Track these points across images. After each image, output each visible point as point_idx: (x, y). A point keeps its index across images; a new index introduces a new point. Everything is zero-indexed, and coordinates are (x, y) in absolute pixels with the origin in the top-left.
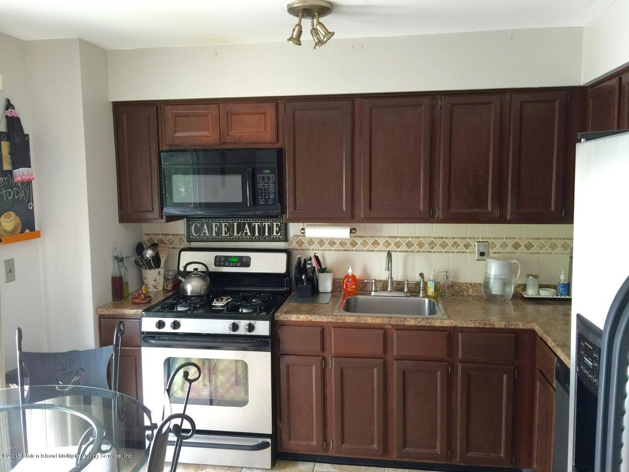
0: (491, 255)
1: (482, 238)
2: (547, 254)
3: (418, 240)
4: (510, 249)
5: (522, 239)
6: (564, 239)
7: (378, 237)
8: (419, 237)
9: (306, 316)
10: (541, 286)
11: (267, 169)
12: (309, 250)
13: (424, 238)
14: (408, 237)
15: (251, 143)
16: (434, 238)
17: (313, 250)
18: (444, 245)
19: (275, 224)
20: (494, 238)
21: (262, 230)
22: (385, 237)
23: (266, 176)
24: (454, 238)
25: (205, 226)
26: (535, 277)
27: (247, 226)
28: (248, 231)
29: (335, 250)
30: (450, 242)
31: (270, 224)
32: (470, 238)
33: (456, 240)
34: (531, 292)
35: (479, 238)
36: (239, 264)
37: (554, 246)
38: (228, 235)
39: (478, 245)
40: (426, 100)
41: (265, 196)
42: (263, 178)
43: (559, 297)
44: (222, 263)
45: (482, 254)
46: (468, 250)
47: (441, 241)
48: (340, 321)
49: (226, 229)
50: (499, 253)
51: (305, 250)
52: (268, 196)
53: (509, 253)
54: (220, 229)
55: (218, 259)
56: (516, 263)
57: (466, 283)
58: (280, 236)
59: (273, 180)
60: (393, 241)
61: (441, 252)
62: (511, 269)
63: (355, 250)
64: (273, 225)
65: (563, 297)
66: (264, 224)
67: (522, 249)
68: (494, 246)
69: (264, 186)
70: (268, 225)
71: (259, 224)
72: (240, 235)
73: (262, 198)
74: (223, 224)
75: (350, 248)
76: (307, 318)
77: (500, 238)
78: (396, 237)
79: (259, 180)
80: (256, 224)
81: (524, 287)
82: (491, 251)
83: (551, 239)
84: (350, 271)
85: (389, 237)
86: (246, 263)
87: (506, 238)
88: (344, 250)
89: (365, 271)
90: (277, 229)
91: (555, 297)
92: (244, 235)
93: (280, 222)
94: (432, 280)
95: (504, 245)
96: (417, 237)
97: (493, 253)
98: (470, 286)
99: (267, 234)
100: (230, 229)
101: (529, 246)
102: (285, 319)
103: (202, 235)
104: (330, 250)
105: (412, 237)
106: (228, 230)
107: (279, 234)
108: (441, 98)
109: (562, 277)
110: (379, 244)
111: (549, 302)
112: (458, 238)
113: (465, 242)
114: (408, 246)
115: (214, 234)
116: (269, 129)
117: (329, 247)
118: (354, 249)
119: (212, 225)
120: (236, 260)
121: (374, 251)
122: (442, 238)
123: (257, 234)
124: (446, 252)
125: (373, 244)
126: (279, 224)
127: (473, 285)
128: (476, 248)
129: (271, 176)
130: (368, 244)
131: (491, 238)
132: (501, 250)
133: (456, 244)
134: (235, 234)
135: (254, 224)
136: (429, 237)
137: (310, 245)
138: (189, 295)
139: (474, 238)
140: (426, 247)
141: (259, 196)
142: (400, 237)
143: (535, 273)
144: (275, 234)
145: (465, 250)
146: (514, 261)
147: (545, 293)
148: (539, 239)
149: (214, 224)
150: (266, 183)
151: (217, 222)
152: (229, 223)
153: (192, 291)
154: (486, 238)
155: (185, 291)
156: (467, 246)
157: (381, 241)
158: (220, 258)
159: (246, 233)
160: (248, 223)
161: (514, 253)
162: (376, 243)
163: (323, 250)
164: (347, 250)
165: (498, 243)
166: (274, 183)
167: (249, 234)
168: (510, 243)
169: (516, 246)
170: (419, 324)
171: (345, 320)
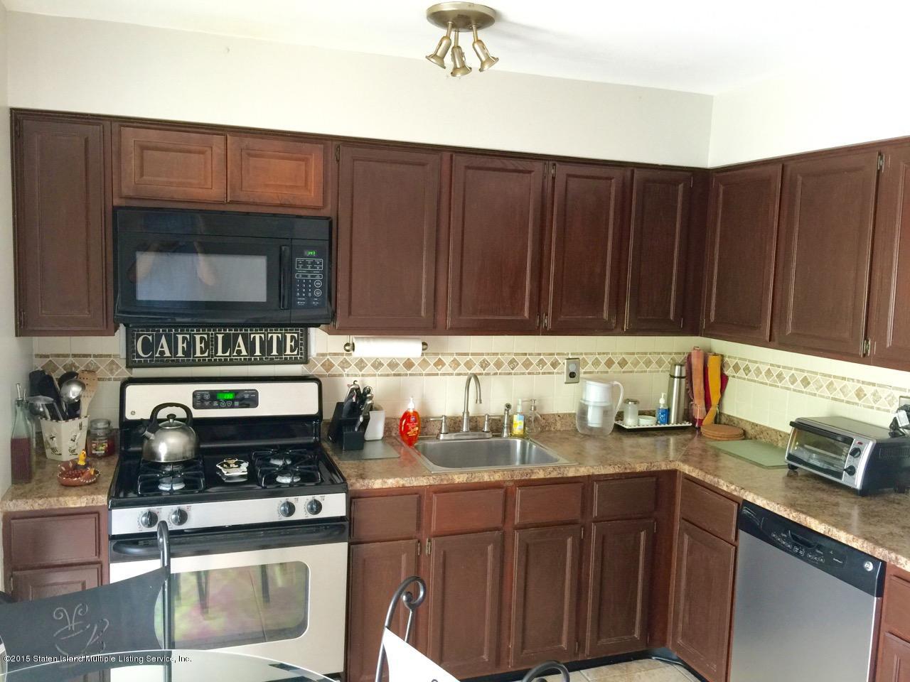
0: (582, 375)
1: (572, 354)
2: (642, 372)
3: (495, 358)
4: (602, 367)
5: (616, 354)
6: (659, 353)
7: (443, 354)
8: (497, 354)
9: (396, 479)
10: (642, 413)
11: (311, 248)
12: (341, 375)
13: (502, 354)
14: (482, 354)
15: (282, 205)
16: (516, 354)
17: (348, 375)
18: (527, 364)
19: (289, 336)
20: (586, 354)
21: (266, 346)
22: (452, 354)
23: (309, 260)
24: (540, 354)
25: (163, 341)
26: (636, 402)
27: (240, 340)
28: (243, 348)
29: (381, 375)
30: (535, 360)
31: (280, 335)
32: (558, 354)
33: (542, 357)
34: (630, 422)
35: (568, 354)
36: (237, 403)
37: (648, 363)
38: (206, 354)
39: (568, 364)
40: (538, 166)
41: (307, 292)
42: (305, 264)
43: (658, 426)
44: (207, 403)
45: (572, 375)
46: (555, 371)
47: (525, 358)
48: (445, 482)
49: (203, 345)
50: (590, 373)
51: (335, 376)
52: (312, 292)
53: (602, 372)
54: (191, 345)
55: (199, 397)
56: (618, 385)
57: (554, 414)
58: (298, 354)
59: (321, 268)
60: (463, 360)
61: (523, 374)
62: (613, 392)
63: (411, 375)
64: (285, 337)
65: (662, 426)
66: (270, 335)
67: (616, 367)
68: (586, 363)
69: (307, 276)
70: (278, 337)
71: (263, 336)
72: (228, 354)
73: (301, 296)
74: (198, 337)
75: (404, 371)
76: (398, 482)
77: (591, 354)
78: (467, 354)
79: (298, 267)
80: (257, 337)
81: (620, 416)
82: (582, 371)
83: (646, 353)
84: (411, 407)
85: (458, 354)
86: (251, 400)
87: (599, 354)
88: (395, 375)
89: (424, 404)
90: (293, 344)
91: (654, 426)
92: (235, 354)
93: (298, 333)
94: (521, 414)
95: (596, 363)
96: (494, 354)
97: (585, 373)
98: (558, 418)
99: (275, 352)
100: (210, 344)
101: (623, 363)
102: (364, 488)
103: (157, 355)
104: (375, 375)
105: (488, 354)
106: (207, 346)
107: (296, 353)
108: (554, 165)
109: (662, 401)
110: (443, 364)
111: (654, 432)
112: (544, 354)
113: (552, 358)
114: (482, 367)
115: (180, 354)
116: (312, 186)
117: (372, 371)
118: (409, 372)
119: (176, 339)
120: (230, 396)
121: (437, 374)
122: (526, 354)
123: (258, 353)
124: (529, 373)
125: (436, 365)
126: (296, 335)
127: (561, 417)
128: (564, 368)
129: (318, 261)
130: (430, 364)
131: (581, 354)
132: (593, 369)
133: (542, 363)
134: (220, 353)
135: (252, 336)
136: (509, 354)
137: (343, 368)
138: (163, 460)
139: (563, 354)
140: (506, 368)
141: (296, 292)
142: (473, 354)
143: (635, 398)
144: (288, 352)
145: (552, 370)
146: (616, 383)
147: (647, 422)
148: (633, 354)
149: (180, 337)
150: (309, 272)
151: (186, 334)
152: (208, 334)
153: (169, 455)
154: (577, 354)
155: (154, 454)
156: (554, 365)
157: (447, 360)
158: (202, 395)
159: (239, 352)
160: (243, 335)
161: (607, 372)
162: (440, 363)
163: (363, 375)
164: (399, 375)
165: (590, 360)
166: (323, 272)
167: (244, 353)
168: (603, 359)
169: (610, 363)
171: (453, 479)
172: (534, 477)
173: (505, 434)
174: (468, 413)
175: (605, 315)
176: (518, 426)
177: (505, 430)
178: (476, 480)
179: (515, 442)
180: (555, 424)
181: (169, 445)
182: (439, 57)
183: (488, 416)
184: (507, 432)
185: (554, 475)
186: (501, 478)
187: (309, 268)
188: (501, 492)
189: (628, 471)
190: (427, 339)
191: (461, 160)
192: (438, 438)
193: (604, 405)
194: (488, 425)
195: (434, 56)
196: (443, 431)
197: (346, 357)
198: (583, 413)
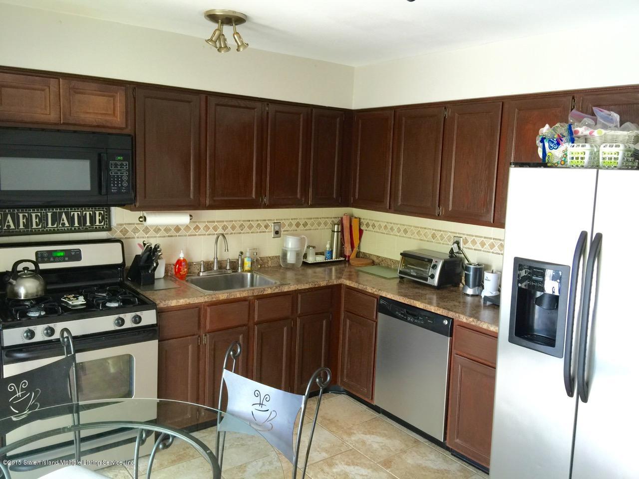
0: (282, 233)
1: (277, 220)
2: (316, 229)
3: (231, 224)
4: (294, 227)
5: (301, 219)
6: (325, 218)
7: (199, 222)
8: (232, 221)
9: (185, 299)
10: (317, 254)
11: (120, 155)
12: (134, 238)
13: (236, 221)
14: (223, 222)
15: (98, 126)
16: (244, 221)
17: (138, 238)
18: (250, 227)
19: (97, 213)
20: (284, 219)
21: (82, 219)
22: (205, 222)
23: (119, 163)
24: (258, 221)
25: (9, 218)
26: (314, 247)
27: (64, 216)
28: (66, 221)
29: (160, 237)
30: (255, 224)
31: (91, 212)
32: (269, 220)
33: (259, 222)
34: (311, 259)
35: (274, 220)
36: (67, 259)
37: (319, 224)
38: (40, 227)
39: (274, 226)
40: (258, 105)
41: (118, 184)
42: (116, 165)
43: (327, 261)
44: (46, 259)
45: (277, 232)
46: (267, 230)
47: (249, 223)
48: (214, 299)
49: (37, 220)
50: (287, 231)
51: (129, 238)
52: (121, 184)
53: (293, 230)
54: (29, 221)
55: (39, 255)
56: (304, 238)
57: (267, 257)
58: (104, 225)
59: (127, 168)
60: (211, 226)
61: (248, 233)
62: (302, 241)
63: (179, 236)
64: (95, 213)
65: (329, 260)
66: (84, 213)
67: (301, 227)
68: (284, 225)
69: (117, 173)
70: (90, 214)
71: (79, 213)
72: (55, 226)
73: (114, 186)
74: (34, 215)
75: (174, 233)
76: (186, 302)
77: (288, 219)
78: (214, 222)
79: (112, 167)
80: (76, 214)
81: (305, 256)
82: (282, 230)
83: (318, 218)
84: (182, 256)
85: (208, 222)
86: (77, 256)
87: (292, 219)
88: (169, 236)
89: (187, 254)
90: (100, 218)
91: (325, 261)
92: (60, 226)
93: (104, 211)
94: (248, 257)
95: (290, 225)
96: (230, 221)
97: (284, 231)
98: (269, 259)
99: (88, 224)
100: (42, 220)
101: (305, 225)
102: (165, 306)
103: (5, 228)
104: (155, 237)
105: (227, 221)
106: (40, 221)
107: (102, 224)
108: (268, 104)
109: (328, 246)
110: (199, 229)
111: (325, 264)
112: (260, 220)
113: (265, 223)
114: (223, 229)
115: (21, 226)
116: (118, 113)
117: (154, 234)
118: (178, 234)
119: (18, 217)
120: (62, 254)
121: (196, 235)
122: (249, 221)
123: (76, 224)
124: (252, 233)
125: (195, 229)
126: (102, 212)
127: (272, 258)
128: (272, 228)
129: (124, 163)
130: (190, 229)
131: (282, 220)
132: (289, 228)
133: (259, 226)
134: (50, 225)
135: (72, 213)
136: (239, 221)
137: (135, 233)
138: (22, 298)
139: (271, 220)
140: (238, 230)
141: (111, 183)
142: (217, 222)
143: (314, 245)
144: (97, 223)
145: (265, 230)
146: (303, 236)
147: (320, 259)
148: (311, 219)
149: (21, 215)
150: (119, 170)
151: (25, 213)
152: (41, 213)
153: (26, 295)
154: (279, 220)
155: (16, 294)
156: (266, 227)
157: (201, 226)
158: (42, 254)
159: (63, 224)
160: (65, 213)
161: (296, 230)
162: (197, 228)
163: (148, 237)
164: (171, 236)
165: (287, 224)
166: (128, 170)
167: (67, 225)
168: (294, 223)
169: (298, 225)
170: (274, 292)
171: (219, 297)
172: (266, 293)
173: (240, 270)
174: (217, 258)
175: (299, 196)
176: (248, 264)
177: (240, 268)
178: (233, 297)
179: (247, 275)
180: (268, 263)
181: (26, 288)
182: (214, 42)
183: (229, 259)
184: (241, 269)
185: (277, 291)
186: (247, 295)
187: (119, 168)
188: (247, 303)
189: (317, 286)
190: (192, 212)
191: (213, 101)
192: (198, 274)
193: (297, 249)
194: (230, 265)
195: (211, 40)
196: (202, 270)
197: (137, 226)
198: (285, 255)
